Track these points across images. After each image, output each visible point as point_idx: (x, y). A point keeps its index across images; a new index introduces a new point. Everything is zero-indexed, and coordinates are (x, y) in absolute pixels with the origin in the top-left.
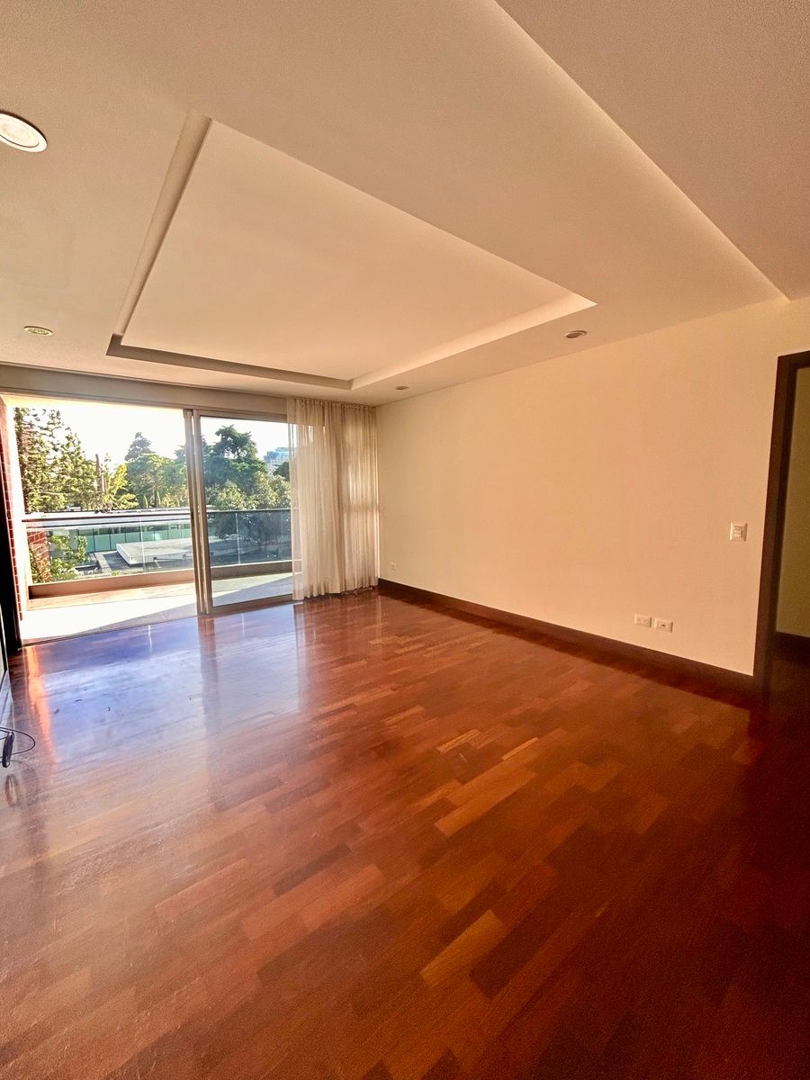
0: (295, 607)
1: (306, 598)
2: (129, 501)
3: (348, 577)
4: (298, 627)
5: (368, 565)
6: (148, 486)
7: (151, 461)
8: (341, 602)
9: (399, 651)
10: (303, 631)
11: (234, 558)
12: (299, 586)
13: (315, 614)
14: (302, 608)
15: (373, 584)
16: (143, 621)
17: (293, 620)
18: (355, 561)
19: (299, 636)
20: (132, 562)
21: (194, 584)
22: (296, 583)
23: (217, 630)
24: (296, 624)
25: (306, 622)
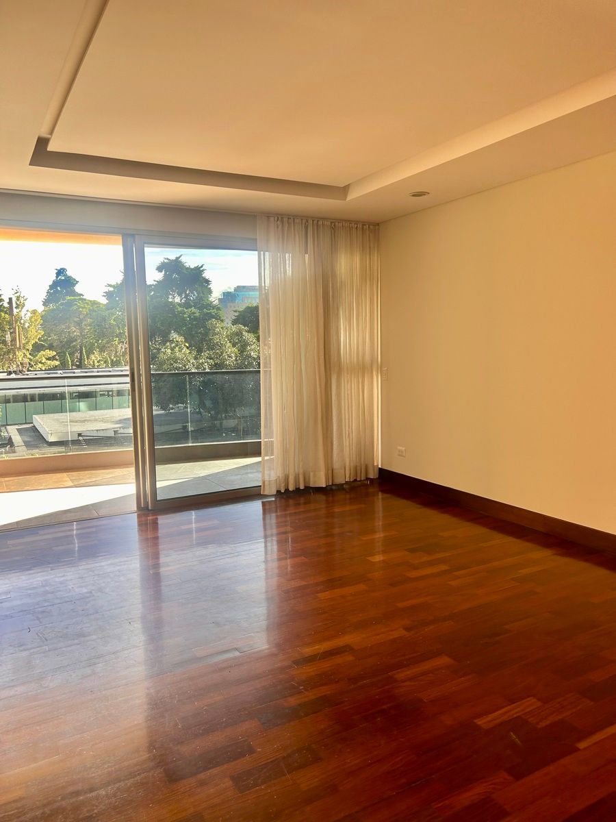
0: (264, 504)
1: (279, 492)
2: (47, 359)
3: (337, 465)
4: (269, 532)
5: (365, 447)
6: (72, 340)
7: (75, 307)
8: (327, 500)
9: (413, 574)
10: (275, 538)
11: (183, 435)
12: (270, 475)
13: (291, 514)
14: (274, 506)
15: (371, 476)
16: (69, 517)
17: (261, 522)
18: (346, 443)
19: (269, 544)
20: (51, 439)
21: (133, 469)
22: (266, 472)
23: (162, 532)
24: (265, 529)
25: (278, 526)
